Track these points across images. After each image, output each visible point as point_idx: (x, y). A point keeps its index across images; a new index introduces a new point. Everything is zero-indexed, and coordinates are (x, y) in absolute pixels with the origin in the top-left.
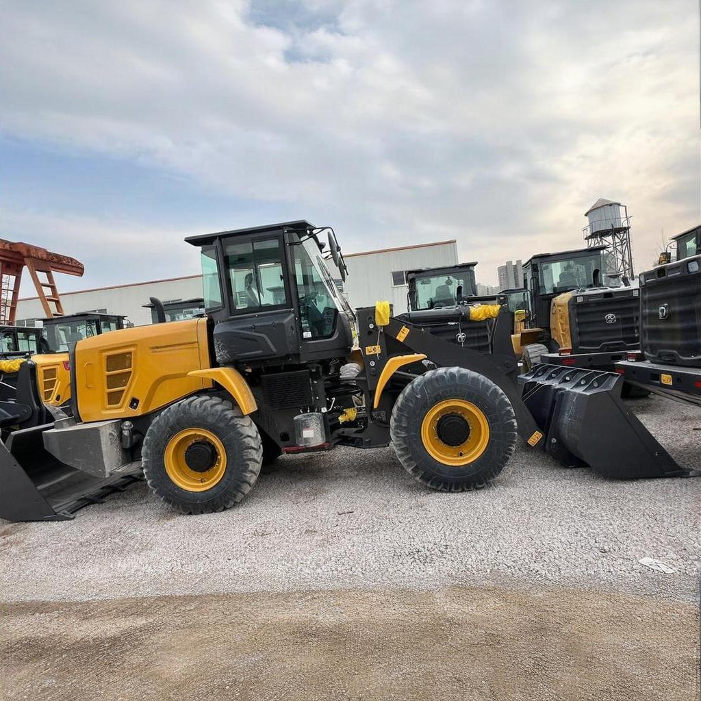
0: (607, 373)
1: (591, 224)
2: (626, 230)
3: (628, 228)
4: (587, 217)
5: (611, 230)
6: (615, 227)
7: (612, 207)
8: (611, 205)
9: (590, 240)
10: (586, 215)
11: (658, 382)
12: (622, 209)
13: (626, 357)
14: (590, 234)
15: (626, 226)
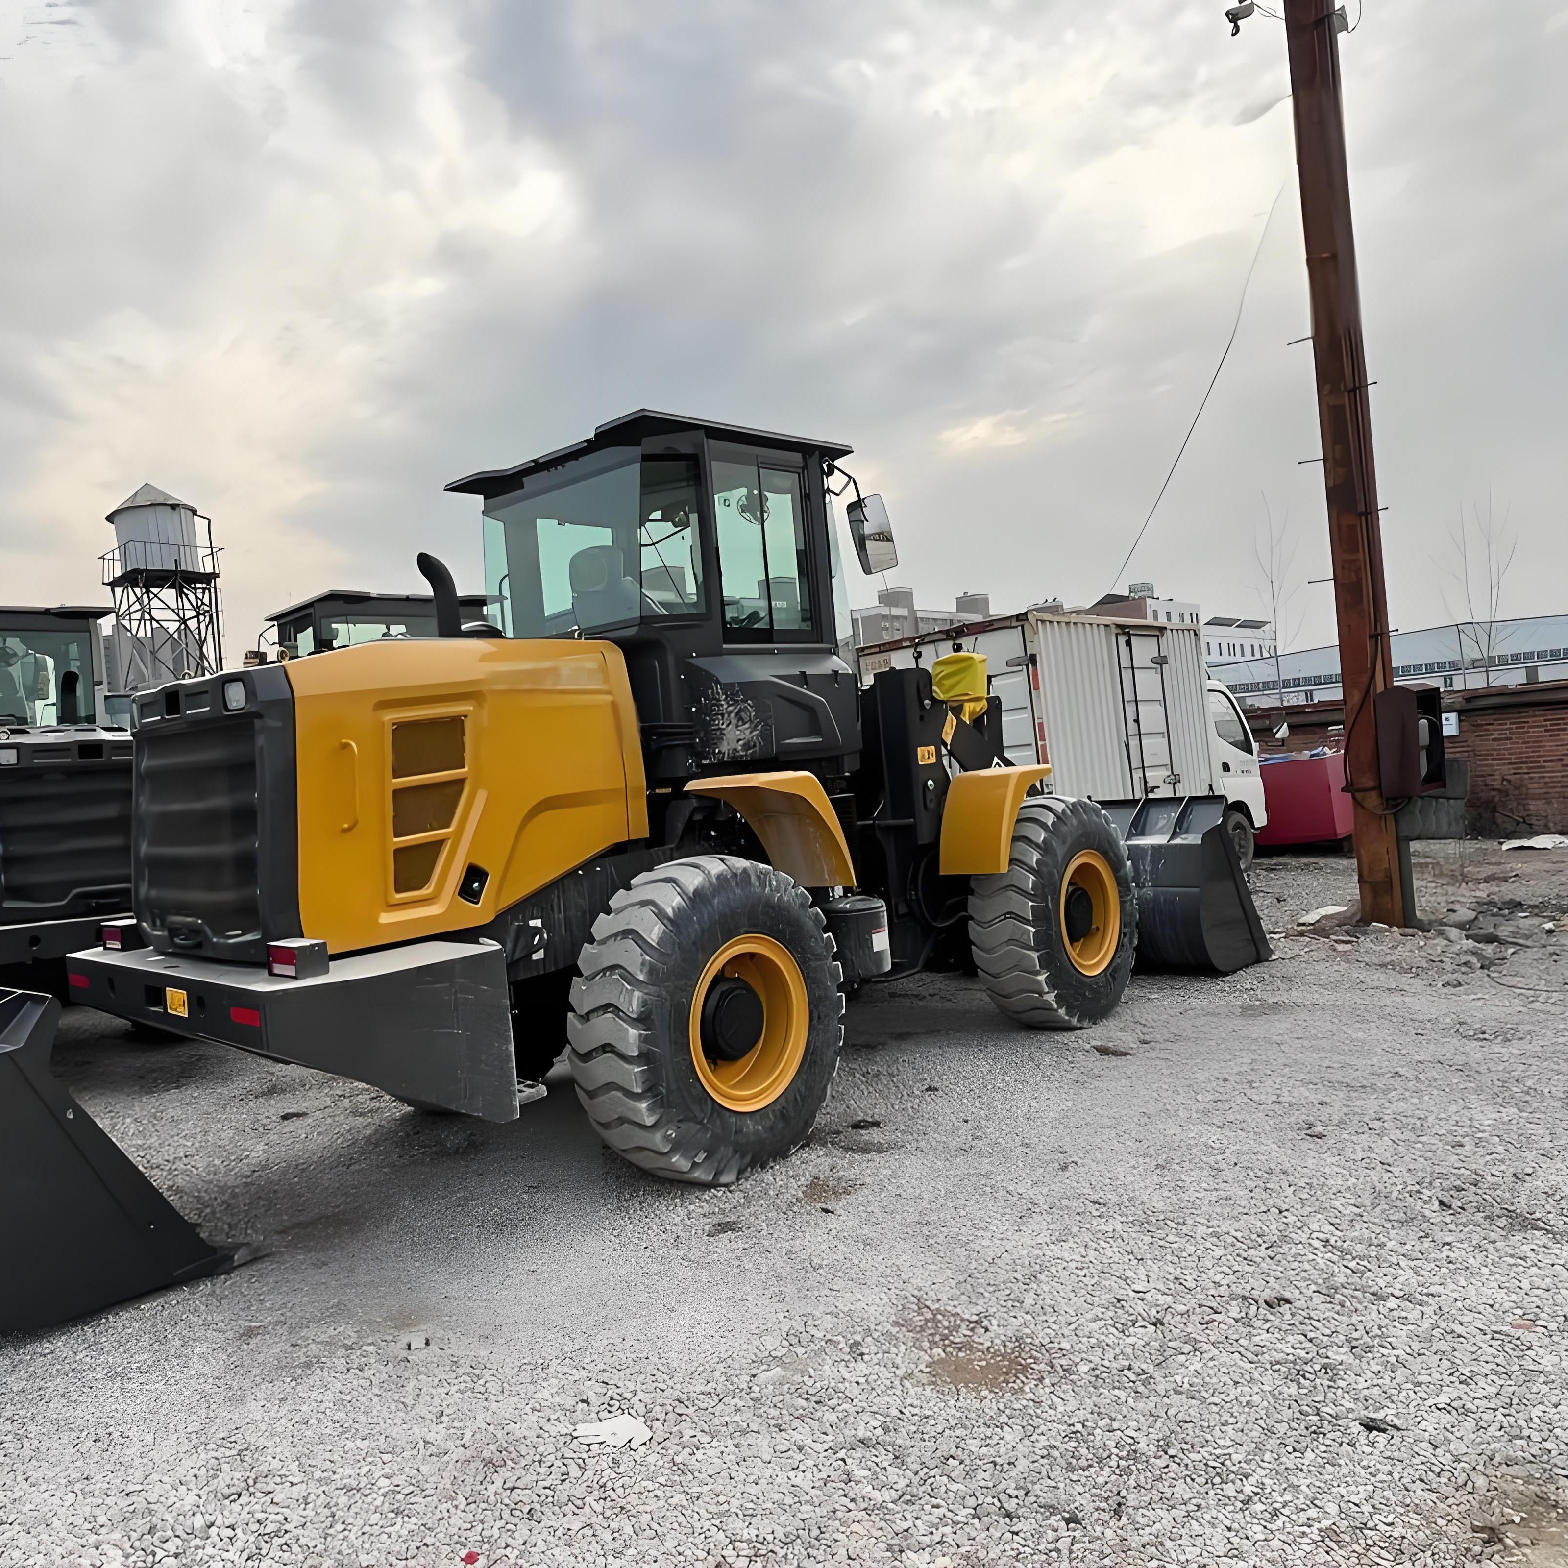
0: (20, 992)
1: (124, 547)
2: (209, 578)
3: (215, 576)
4: (112, 527)
5: (175, 573)
6: (183, 568)
7: (175, 514)
8: (174, 507)
9: (119, 590)
10: (110, 518)
11: (160, 1010)
12: (200, 525)
13: (98, 937)
14: (118, 573)
15: (209, 570)
